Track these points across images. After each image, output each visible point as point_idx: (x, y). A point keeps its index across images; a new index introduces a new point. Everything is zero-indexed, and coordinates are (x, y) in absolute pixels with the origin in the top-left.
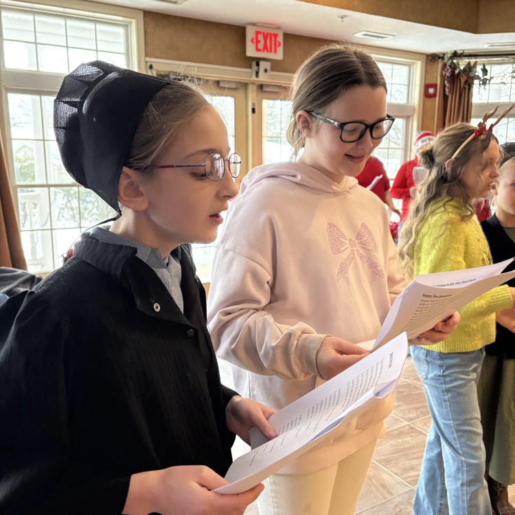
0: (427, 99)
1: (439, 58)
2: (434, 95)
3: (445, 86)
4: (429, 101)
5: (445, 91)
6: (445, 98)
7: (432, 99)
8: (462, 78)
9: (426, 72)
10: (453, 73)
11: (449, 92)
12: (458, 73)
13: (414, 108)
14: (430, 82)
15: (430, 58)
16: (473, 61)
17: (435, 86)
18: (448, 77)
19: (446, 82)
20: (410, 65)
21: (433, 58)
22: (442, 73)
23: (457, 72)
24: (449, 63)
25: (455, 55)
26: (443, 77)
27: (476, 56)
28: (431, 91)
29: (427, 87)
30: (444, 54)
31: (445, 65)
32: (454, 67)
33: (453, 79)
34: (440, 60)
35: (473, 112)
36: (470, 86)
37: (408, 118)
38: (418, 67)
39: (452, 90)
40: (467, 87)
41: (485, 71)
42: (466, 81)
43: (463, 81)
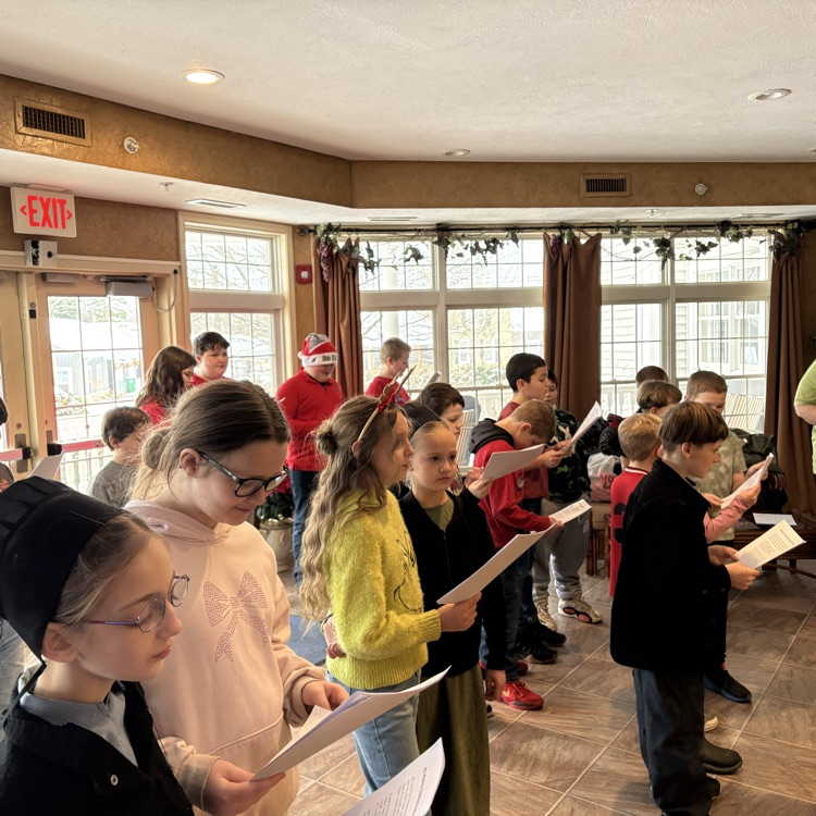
0: (299, 286)
1: (310, 231)
2: (309, 281)
3: (321, 270)
4: (303, 288)
5: (322, 276)
6: (324, 285)
7: (307, 286)
8: (342, 260)
9: (295, 250)
10: (330, 254)
11: (328, 277)
12: (337, 253)
13: (283, 298)
14: (302, 262)
15: (298, 230)
16: (354, 236)
17: (308, 268)
18: (324, 257)
19: (323, 265)
20: (272, 240)
21: (301, 231)
22: (315, 251)
23: (335, 251)
24: (323, 239)
25: (330, 228)
26: (318, 258)
27: (357, 230)
28: (304, 275)
29: (298, 269)
30: (316, 226)
31: (319, 241)
32: (331, 245)
33: (331, 261)
34: (312, 234)
35: (363, 302)
36: (355, 271)
37: (276, 312)
38: (283, 242)
39: (332, 274)
40: (350, 271)
41: (370, 251)
42: (349, 263)
43: (344, 264)
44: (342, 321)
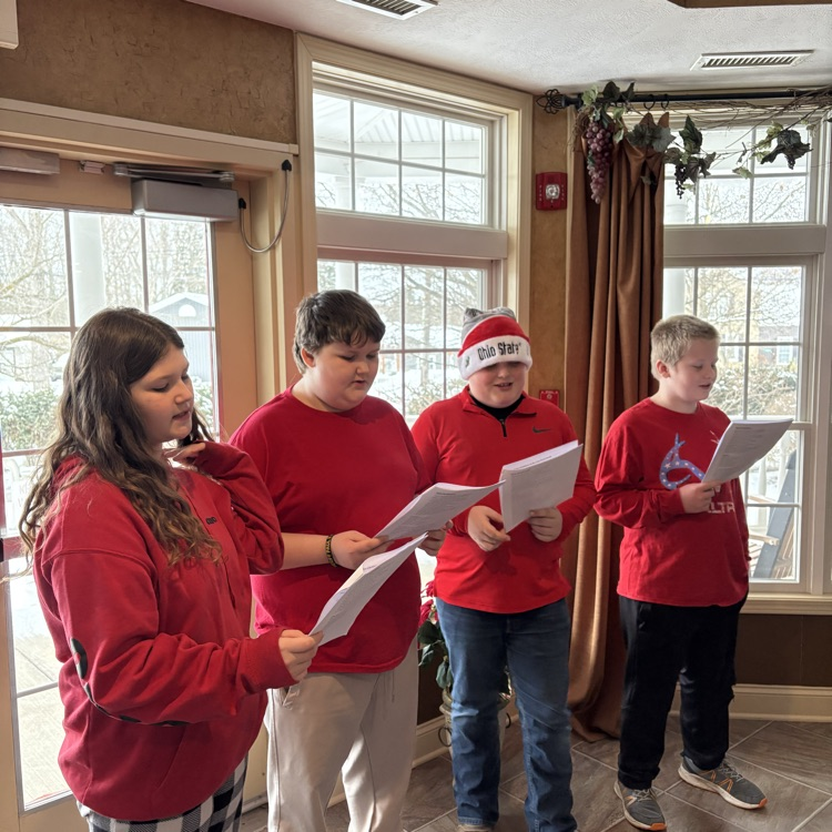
0: (539, 214)
1: (569, 102)
2: (560, 204)
3: (587, 179)
4: (548, 219)
5: (588, 192)
6: (590, 209)
7: (557, 214)
8: (632, 158)
9: (535, 144)
10: (607, 143)
11: (601, 195)
12: (622, 143)
13: (508, 238)
14: (547, 167)
15: (544, 102)
16: (657, 114)
17: (560, 178)
18: (595, 153)
19: (591, 168)
20: (492, 122)
21: (548, 105)
22: (577, 141)
23: (618, 139)
24: (596, 115)
25: (611, 94)
26: (582, 156)
27: (667, 99)
28: (552, 191)
29: (540, 181)
30: (580, 95)
31: (585, 122)
32: (611, 127)
33: (609, 159)
34: (570, 108)
35: (668, 249)
36: (656, 181)
37: (492, 266)
38: (513, 127)
39: (608, 187)
40: (646, 181)
42: (645, 165)
43: (635, 165)
44: (625, 281)
